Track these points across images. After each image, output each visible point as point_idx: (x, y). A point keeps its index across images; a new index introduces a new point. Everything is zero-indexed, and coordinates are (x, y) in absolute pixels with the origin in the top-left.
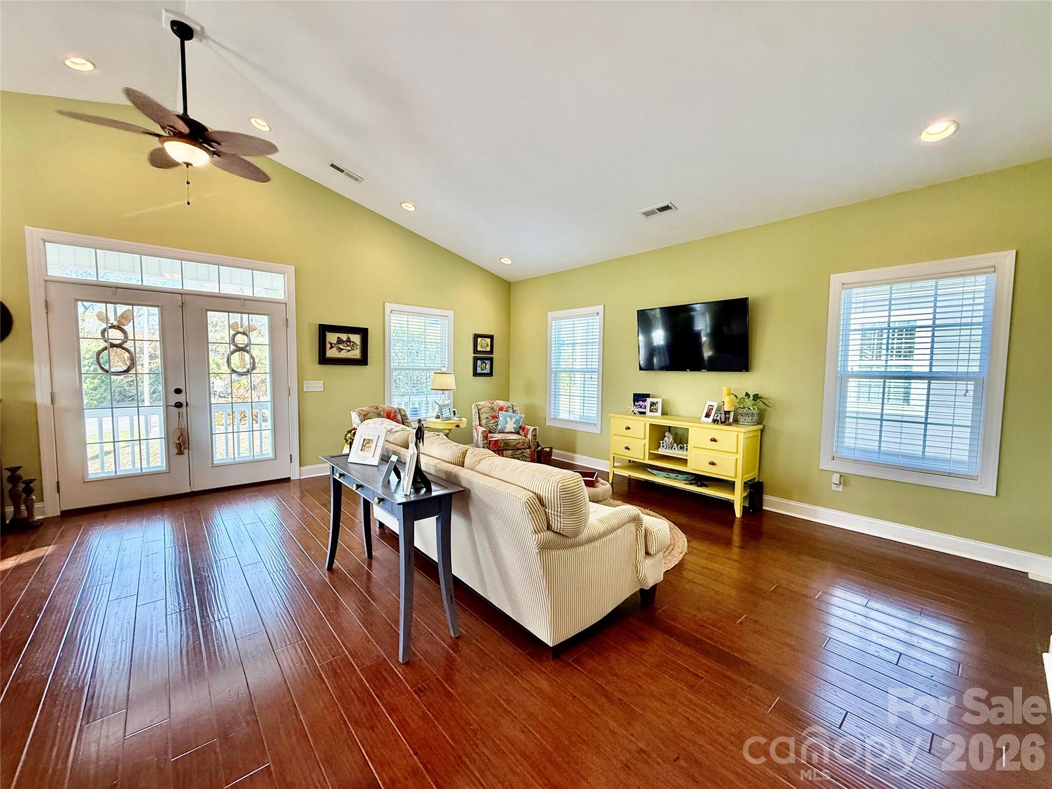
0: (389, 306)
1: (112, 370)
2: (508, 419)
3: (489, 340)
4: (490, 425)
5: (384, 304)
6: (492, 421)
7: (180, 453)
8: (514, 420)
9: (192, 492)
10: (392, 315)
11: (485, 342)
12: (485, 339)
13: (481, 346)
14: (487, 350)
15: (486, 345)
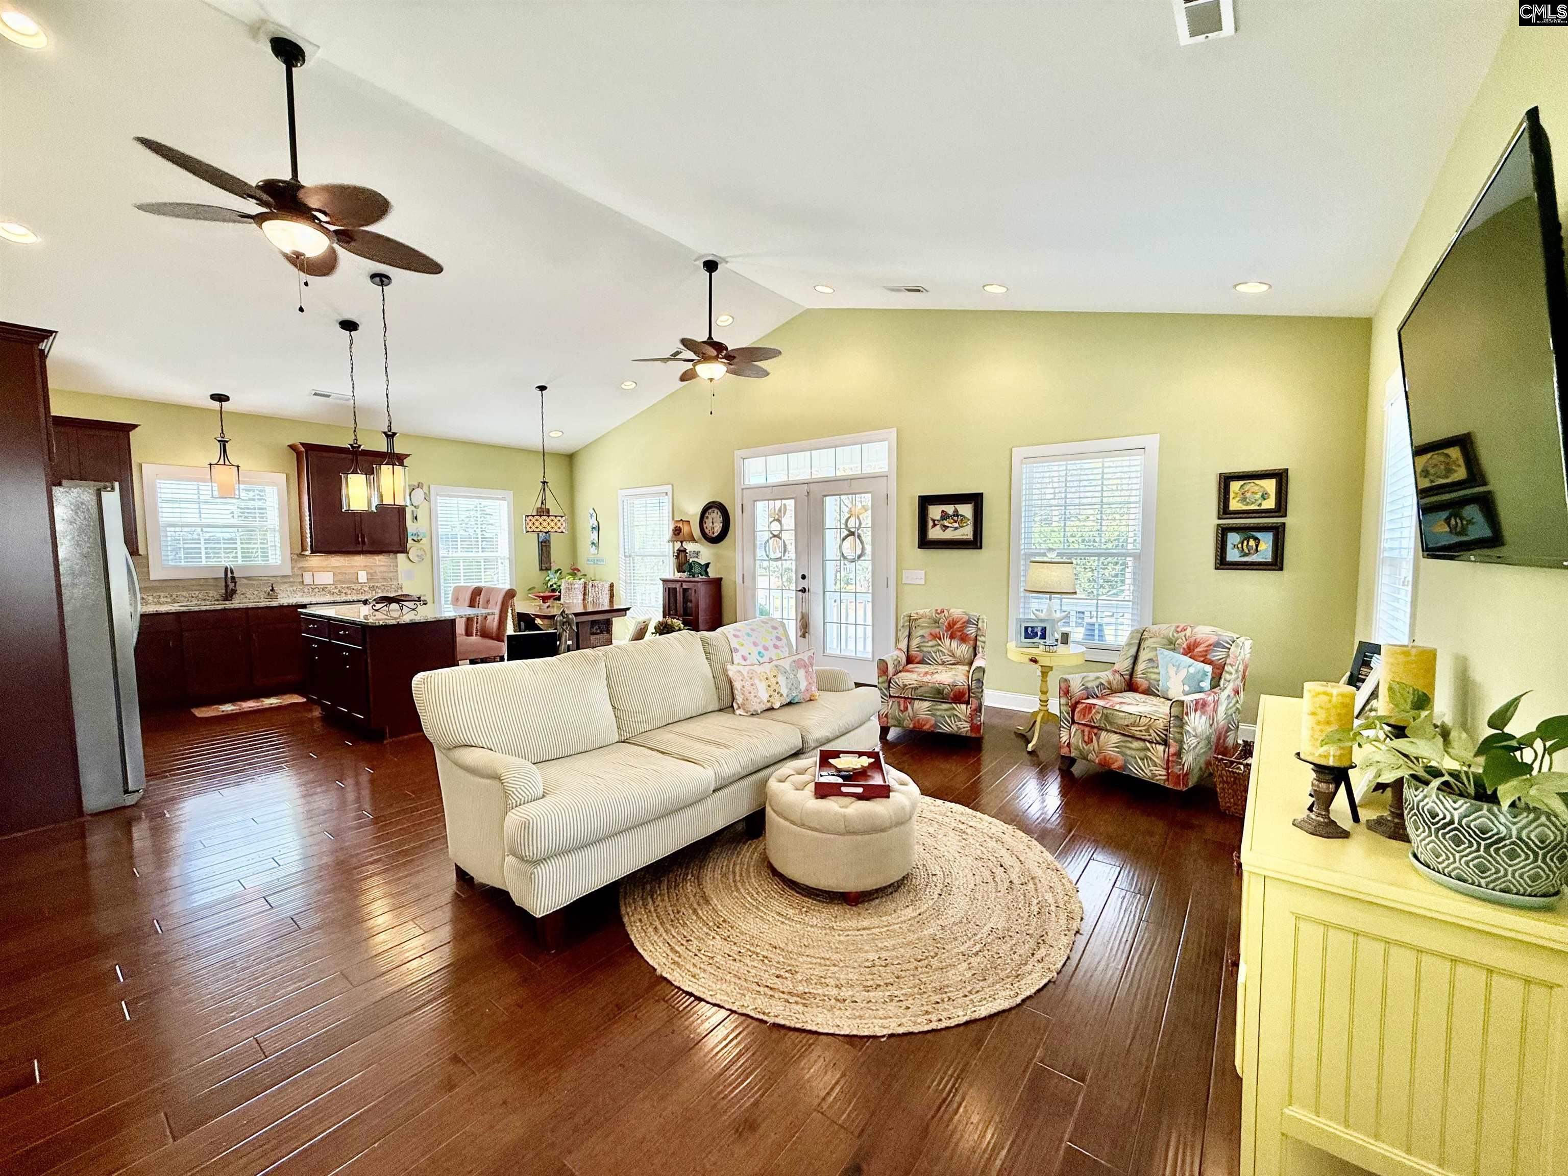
0: (1017, 454)
3: (1270, 485)
5: (1011, 449)
7: (805, 635)
8: (1183, 674)
10: (1024, 466)
11: (1256, 488)
12: (1257, 482)
13: (1244, 500)
14: (1262, 507)
15: (1258, 496)
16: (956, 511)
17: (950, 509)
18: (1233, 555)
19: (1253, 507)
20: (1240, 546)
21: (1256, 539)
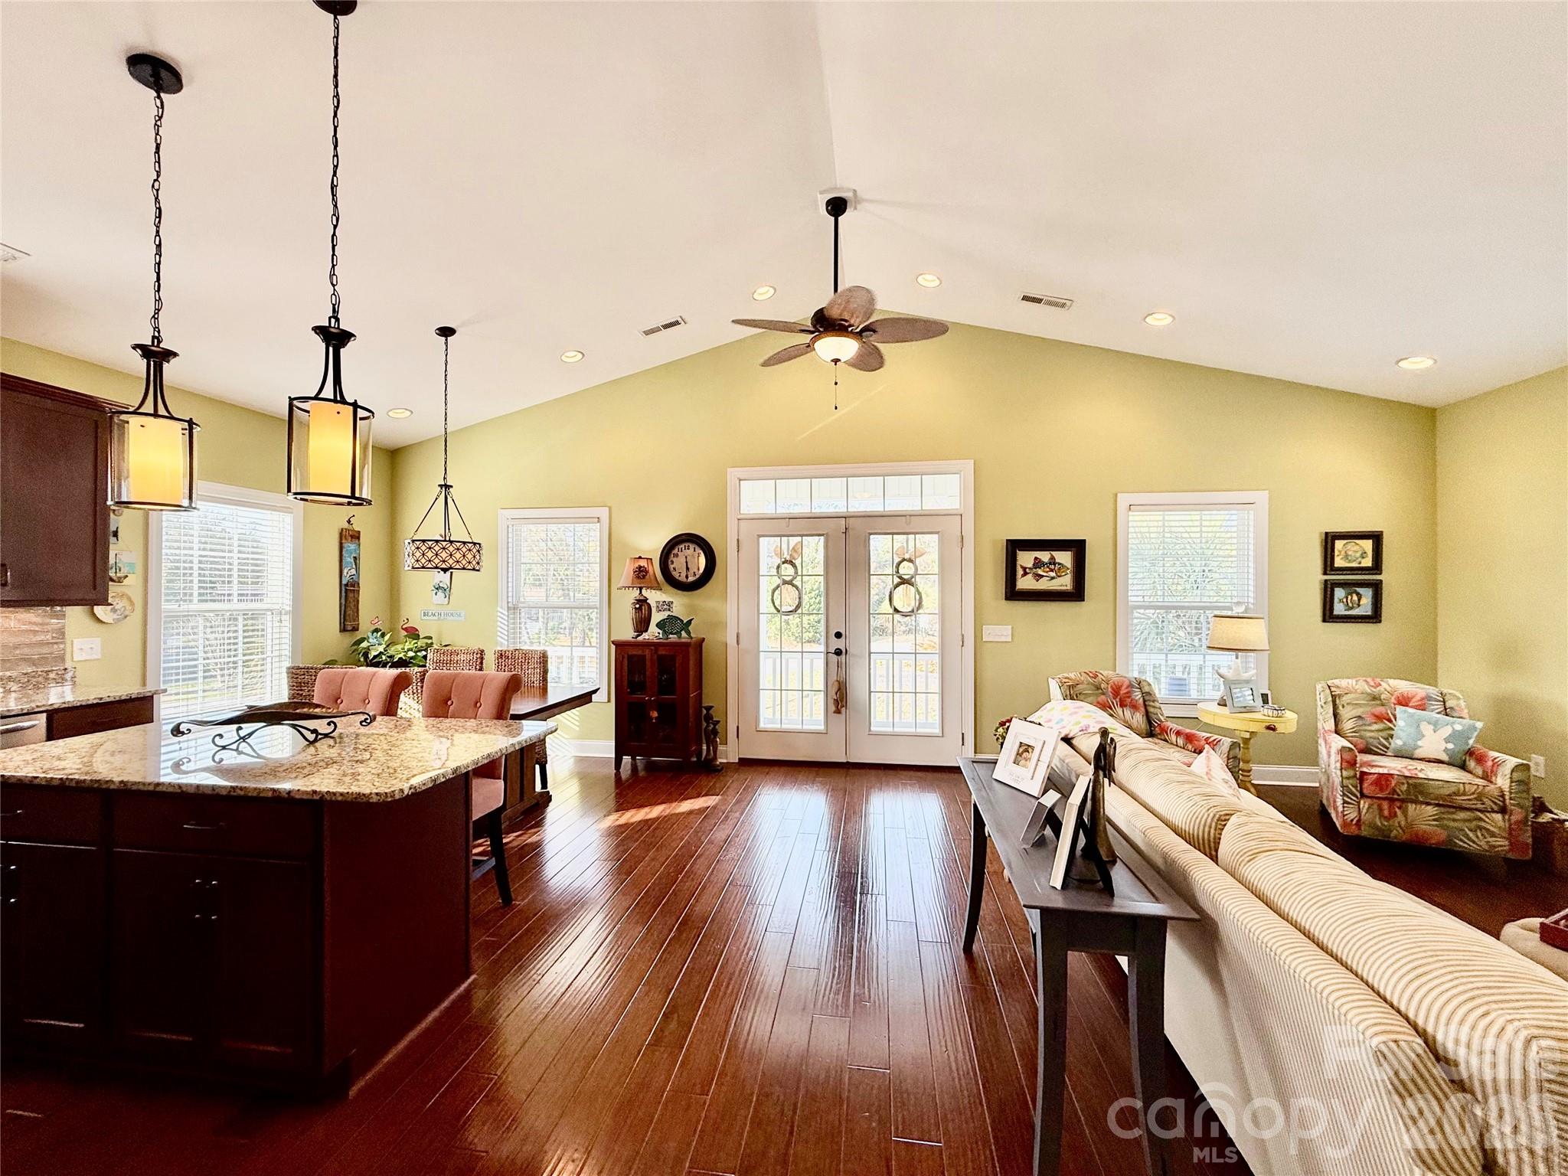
0: (1123, 500)
1: (783, 610)
2: (1426, 729)
3: (1368, 545)
4: (1369, 734)
5: (1116, 495)
6: (1375, 727)
7: (838, 711)
8: (1447, 731)
9: (848, 762)
10: (1130, 513)
11: (1356, 548)
12: (1357, 541)
13: (1346, 557)
14: (1362, 565)
15: (1358, 555)
16: (1053, 558)
17: (1045, 556)
18: (1339, 609)
19: (1354, 565)
20: (1345, 600)
21: (1358, 594)
